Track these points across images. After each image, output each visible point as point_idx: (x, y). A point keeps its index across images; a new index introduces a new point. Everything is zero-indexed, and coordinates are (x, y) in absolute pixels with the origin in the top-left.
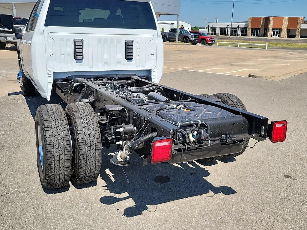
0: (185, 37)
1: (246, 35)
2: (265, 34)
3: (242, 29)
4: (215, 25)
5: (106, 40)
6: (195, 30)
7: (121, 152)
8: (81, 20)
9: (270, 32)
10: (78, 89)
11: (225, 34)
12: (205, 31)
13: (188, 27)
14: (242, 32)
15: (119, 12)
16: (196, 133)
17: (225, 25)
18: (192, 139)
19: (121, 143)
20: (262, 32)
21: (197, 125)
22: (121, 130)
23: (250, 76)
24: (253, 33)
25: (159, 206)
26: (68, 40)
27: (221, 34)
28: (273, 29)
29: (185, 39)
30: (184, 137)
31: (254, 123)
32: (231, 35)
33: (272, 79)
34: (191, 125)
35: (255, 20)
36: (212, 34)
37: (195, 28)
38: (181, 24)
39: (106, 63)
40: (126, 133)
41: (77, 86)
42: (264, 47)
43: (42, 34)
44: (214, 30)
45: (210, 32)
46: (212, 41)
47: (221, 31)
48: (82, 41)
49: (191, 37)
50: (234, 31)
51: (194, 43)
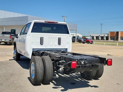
0: (79, 40)
1: (108, 40)
2: (117, 39)
3: (106, 37)
4: (93, 35)
5: (51, 38)
6: (84, 38)
7: (61, 68)
8: (43, 31)
9: (119, 38)
10: (43, 53)
11: (98, 39)
12: (89, 38)
13: (81, 36)
14: (106, 38)
15: (55, 28)
16: (84, 61)
17: (98, 35)
18: (83, 63)
19: (61, 66)
20: (116, 38)
21: (84, 59)
22: (61, 62)
23: (108, 55)
24: (112, 39)
25: (72, 89)
26: (38, 37)
27: (96, 39)
28: (121, 37)
29: (80, 41)
30: (80, 62)
31: (102, 60)
32: (101, 39)
33: (118, 56)
34: (82, 59)
35: (112, 33)
36: (92, 39)
37: (84, 36)
38: (77, 35)
39: (51, 46)
40: (62, 63)
41: (42, 53)
42: (116, 45)
43: (30, 35)
44: (93, 38)
45: (91, 38)
46: (92, 42)
47: (96, 38)
48: (43, 38)
49: (82, 40)
50: (102, 38)
51: (84, 43)
